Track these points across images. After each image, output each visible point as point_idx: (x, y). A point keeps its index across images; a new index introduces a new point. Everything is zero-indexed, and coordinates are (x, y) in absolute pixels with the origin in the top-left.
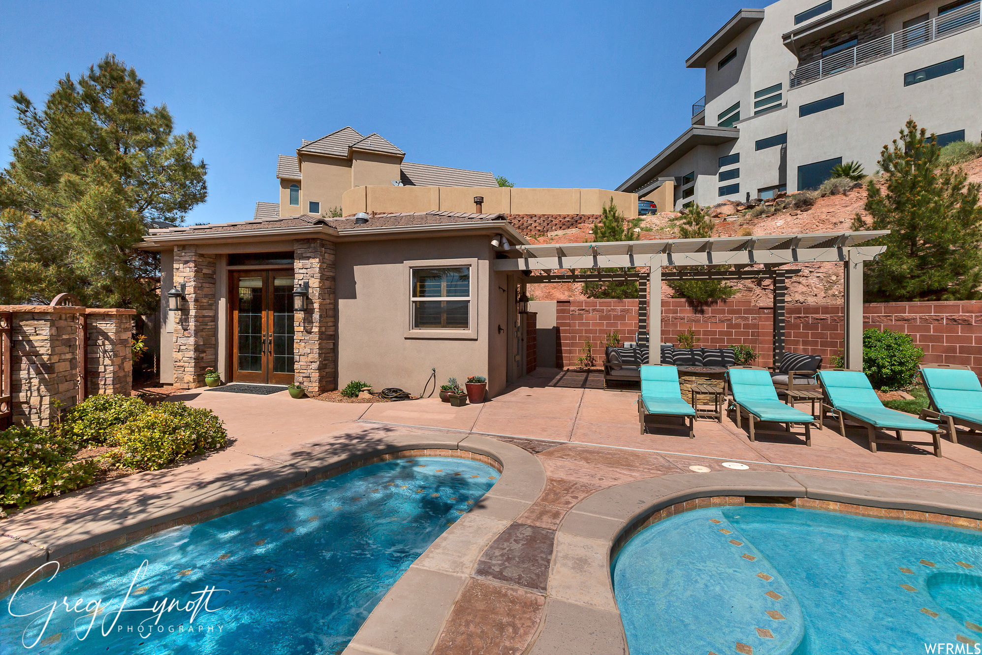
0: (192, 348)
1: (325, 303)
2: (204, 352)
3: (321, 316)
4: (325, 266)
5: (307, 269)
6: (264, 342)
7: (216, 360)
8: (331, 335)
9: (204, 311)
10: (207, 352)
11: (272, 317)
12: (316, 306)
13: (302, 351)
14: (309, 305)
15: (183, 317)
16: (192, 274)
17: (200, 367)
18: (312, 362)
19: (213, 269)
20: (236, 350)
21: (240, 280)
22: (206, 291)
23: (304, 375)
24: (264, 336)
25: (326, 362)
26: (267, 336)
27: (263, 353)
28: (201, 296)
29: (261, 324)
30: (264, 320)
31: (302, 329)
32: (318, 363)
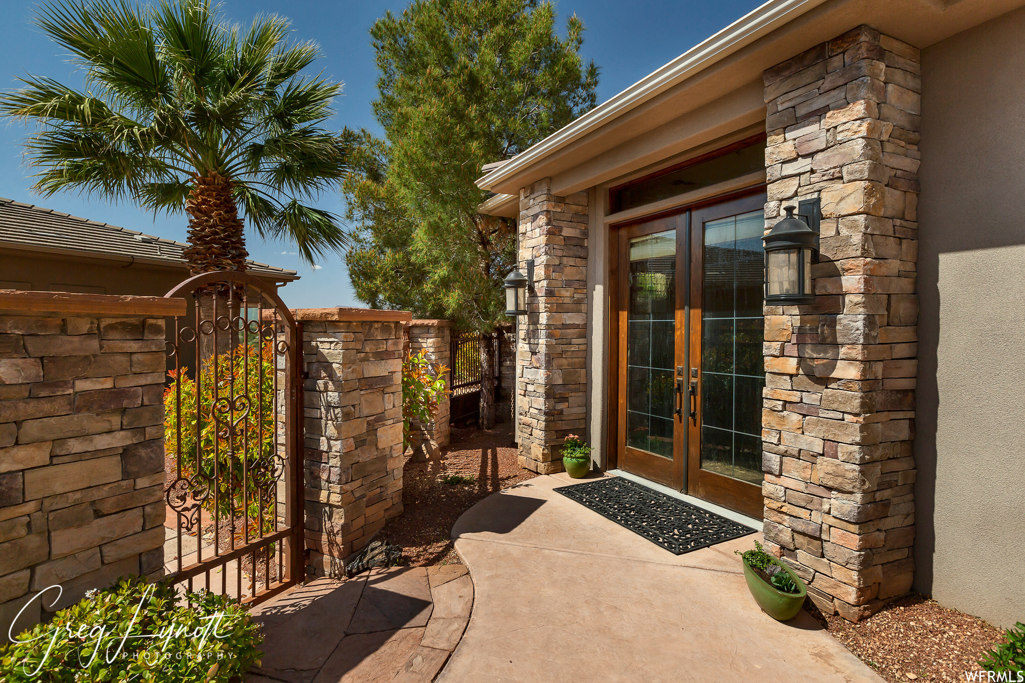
0: (542, 390)
1: (884, 271)
2: (564, 399)
3: (870, 321)
4: (886, 128)
5: (811, 155)
6: (679, 389)
7: (587, 418)
8: (905, 392)
9: (565, 316)
10: (570, 400)
11: (699, 328)
12: (852, 282)
13: (790, 442)
14: (821, 282)
15: (531, 327)
16: (543, 239)
17: (556, 431)
18: (830, 489)
19: (583, 227)
20: (622, 401)
21: (632, 245)
22: (570, 273)
23: (800, 527)
24: (679, 374)
25: (887, 493)
26: (685, 373)
27: (675, 415)
28: (560, 284)
29: (673, 343)
30: (680, 334)
31: (791, 365)
32: (858, 496)
